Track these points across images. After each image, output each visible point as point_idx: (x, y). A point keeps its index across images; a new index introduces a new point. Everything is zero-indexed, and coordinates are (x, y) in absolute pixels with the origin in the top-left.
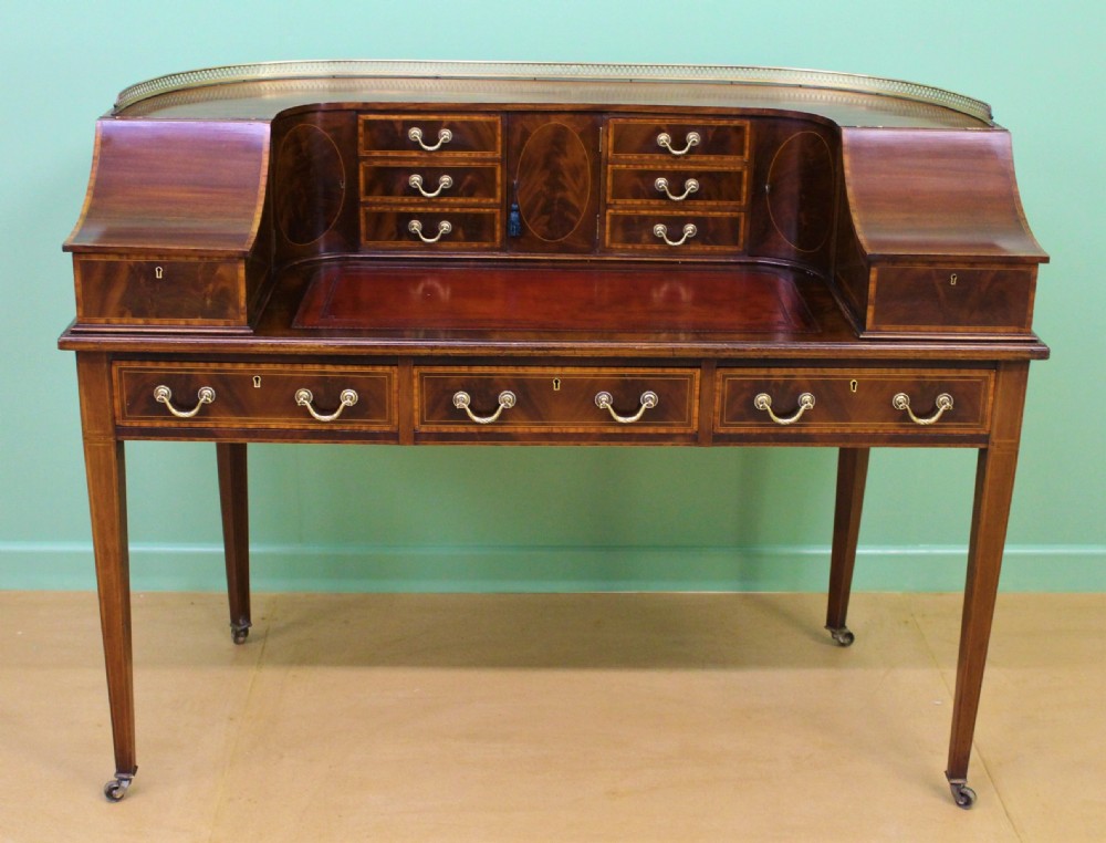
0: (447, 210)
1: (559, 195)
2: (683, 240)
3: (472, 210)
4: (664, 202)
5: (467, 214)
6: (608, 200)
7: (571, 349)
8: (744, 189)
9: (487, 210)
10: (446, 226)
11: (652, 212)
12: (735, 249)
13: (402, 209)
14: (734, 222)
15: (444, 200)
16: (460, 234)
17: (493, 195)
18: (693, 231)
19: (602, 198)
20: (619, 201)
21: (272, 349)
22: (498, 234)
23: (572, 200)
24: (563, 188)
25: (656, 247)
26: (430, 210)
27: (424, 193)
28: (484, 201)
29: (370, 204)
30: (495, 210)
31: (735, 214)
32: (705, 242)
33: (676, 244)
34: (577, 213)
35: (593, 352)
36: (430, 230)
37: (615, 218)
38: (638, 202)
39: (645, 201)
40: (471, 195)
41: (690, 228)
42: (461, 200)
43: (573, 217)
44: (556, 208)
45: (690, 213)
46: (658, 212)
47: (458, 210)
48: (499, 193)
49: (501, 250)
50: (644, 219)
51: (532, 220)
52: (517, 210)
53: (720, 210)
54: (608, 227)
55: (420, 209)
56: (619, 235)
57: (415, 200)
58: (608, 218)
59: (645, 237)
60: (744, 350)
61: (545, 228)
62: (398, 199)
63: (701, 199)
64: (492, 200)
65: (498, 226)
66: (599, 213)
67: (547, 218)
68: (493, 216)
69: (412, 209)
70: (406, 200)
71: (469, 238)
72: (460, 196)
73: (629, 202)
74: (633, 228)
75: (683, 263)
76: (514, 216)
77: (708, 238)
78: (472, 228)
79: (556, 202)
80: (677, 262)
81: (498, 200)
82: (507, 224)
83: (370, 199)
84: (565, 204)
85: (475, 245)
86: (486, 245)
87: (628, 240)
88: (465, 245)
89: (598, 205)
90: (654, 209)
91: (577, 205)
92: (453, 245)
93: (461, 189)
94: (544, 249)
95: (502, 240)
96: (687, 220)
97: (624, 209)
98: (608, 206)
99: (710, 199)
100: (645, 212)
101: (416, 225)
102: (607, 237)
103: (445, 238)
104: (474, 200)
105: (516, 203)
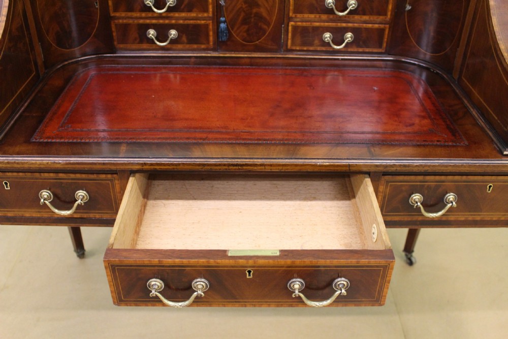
0: (173, 22)
1: (254, 11)
2: (344, 45)
3: (192, 22)
4: (331, 16)
5: (188, 25)
6: (291, 14)
7: (261, 165)
8: (390, 7)
9: (203, 22)
10: (173, 33)
11: (322, 24)
12: (380, 50)
13: (141, 21)
14: (382, 31)
15: (172, 14)
16: (184, 39)
17: (206, 11)
18: (351, 37)
19: (286, 13)
20: (298, 15)
21: (9, 166)
22: (211, 39)
23: (265, 14)
24: (258, 6)
25: (324, 49)
26: (161, 21)
27: (155, 10)
28: (200, 15)
29: (119, 18)
30: (208, 22)
31: (382, 26)
32: (359, 46)
33: (338, 47)
34: (268, 24)
35: (280, 168)
36: (162, 36)
37: (295, 28)
38: (312, 16)
39: (318, 16)
40: (190, 11)
41: (349, 36)
42: (183, 15)
43: (265, 27)
44: (253, 20)
45: (350, 25)
46: (326, 24)
47: (181, 22)
48: (211, 10)
49: (214, 50)
50: (316, 29)
51: (235, 29)
52: (224, 22)
53: (372, 22)
54: (290, 35)
55: (154, 21)
56: (298, 40)
57: (150, 15)
58: (290, 28)
59: (316, 42)
60: (409, 166)
61: (245, 34)
62: (138, 14)
63: (358, 14)
64: (206, 15)
65: (211, 33)
66: (283, 23)
67: (246, 27)
68: (207, 26)
69: (148, 21)
70: (144, 15)
71: (190, 42)
72: (182, 11)
73: (306, 16)
74: (308, 35)
75: (342, 59)
76: (223, 25)
77: (361, 43)
78: (192, 34)
79: (253, 16)
80: (338, 59)
81: (211, 15)
82: (218, 32)
83: (117, 14)
84: (259, 16)
85: (195, 46)
86: (203, 46)
87: (304, 44)
88: (188, 46)
89: (284, 18)
90: (324, 21)
91: (268, 18)
92: (180, 46)
93: (182, 7)
94: (244, 49)
95: (214, 44)
96: (347, 30)
97: (302, 22)
98: (290, 19)
99: (364, 14)
100: (317, 24)
101: (152, 33)
102: (290, 42)
103: (173, 42)
104: (193, 15)
105: (224, 17)
